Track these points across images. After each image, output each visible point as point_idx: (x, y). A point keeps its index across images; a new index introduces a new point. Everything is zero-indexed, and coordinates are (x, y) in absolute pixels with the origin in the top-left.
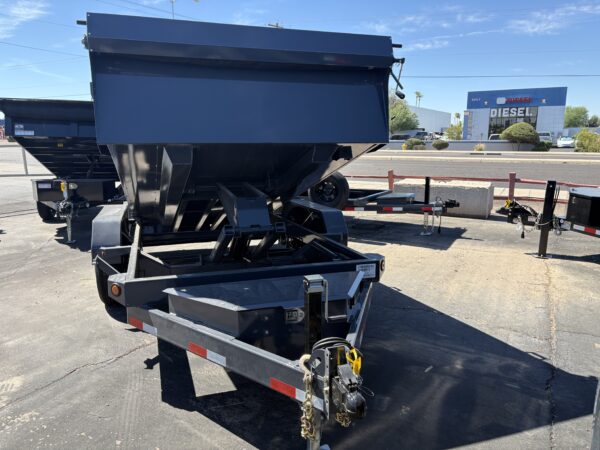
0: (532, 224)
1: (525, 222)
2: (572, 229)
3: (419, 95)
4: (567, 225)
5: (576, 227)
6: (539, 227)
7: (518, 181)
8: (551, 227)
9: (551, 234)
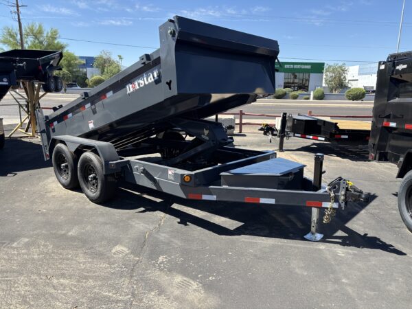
0: (276, 135)
1: (273, 135)
2: (294, 136)
3: (120, 58)
4: (291, 134)
5: (296, 135)
6: (279, 137)
7: (244, 114)
8: (285, 136)
9: (285, 138)
